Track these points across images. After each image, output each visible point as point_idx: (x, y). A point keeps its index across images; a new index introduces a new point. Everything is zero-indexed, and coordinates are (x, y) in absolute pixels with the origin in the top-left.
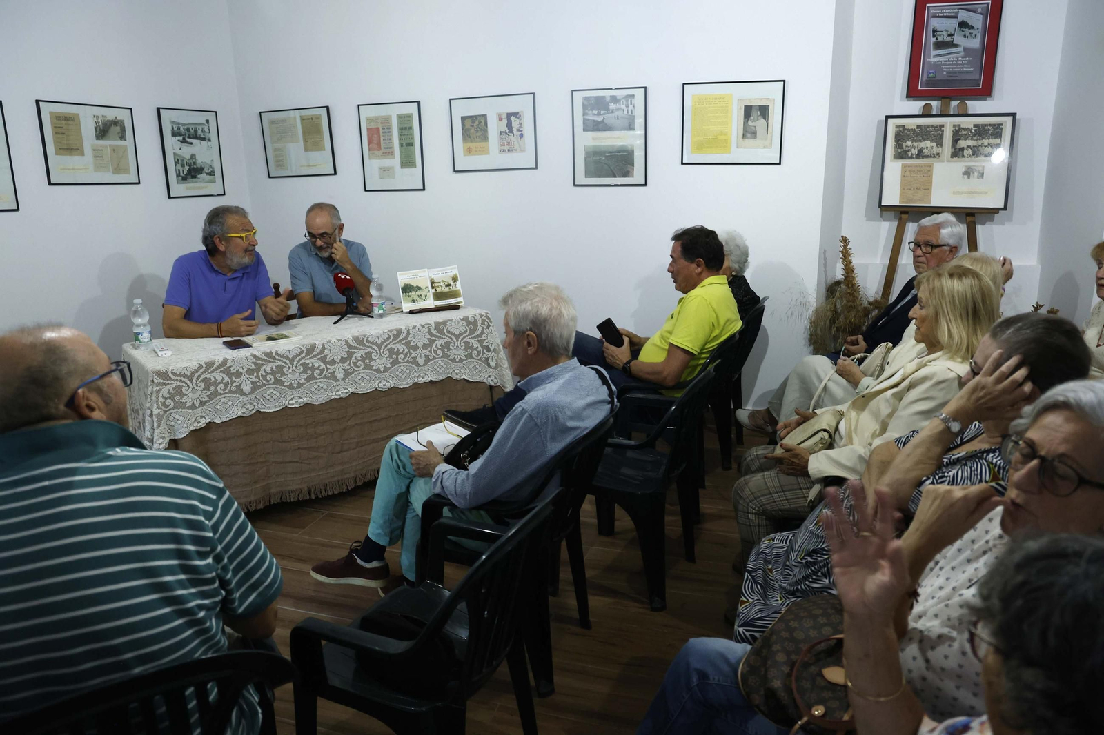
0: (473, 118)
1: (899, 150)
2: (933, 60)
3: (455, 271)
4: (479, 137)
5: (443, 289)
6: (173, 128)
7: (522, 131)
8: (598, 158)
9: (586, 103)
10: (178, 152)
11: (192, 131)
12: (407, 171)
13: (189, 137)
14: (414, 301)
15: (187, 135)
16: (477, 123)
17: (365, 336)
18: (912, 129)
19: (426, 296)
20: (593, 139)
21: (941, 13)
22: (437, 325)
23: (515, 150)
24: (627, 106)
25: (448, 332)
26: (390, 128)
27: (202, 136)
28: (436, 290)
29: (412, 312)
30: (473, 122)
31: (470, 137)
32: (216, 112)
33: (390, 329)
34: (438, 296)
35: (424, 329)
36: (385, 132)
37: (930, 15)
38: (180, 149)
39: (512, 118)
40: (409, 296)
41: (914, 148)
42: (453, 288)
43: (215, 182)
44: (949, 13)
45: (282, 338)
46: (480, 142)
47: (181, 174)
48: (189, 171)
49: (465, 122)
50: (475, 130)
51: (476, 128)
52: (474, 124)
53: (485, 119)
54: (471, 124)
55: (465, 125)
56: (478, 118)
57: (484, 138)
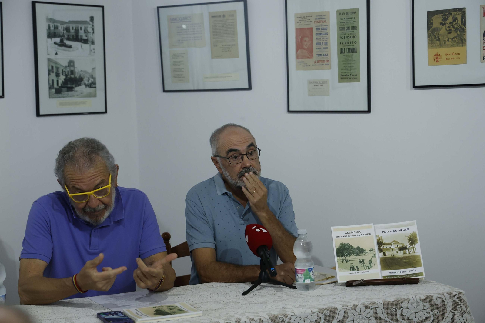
0: (445, 13)
3: (413, 229)
4: (452, 39)
5: (395, 253)
6: (49, 28)
10: (53, 57)
11: (72, 31)
12: (347, 86)
13: (68, 39)
14: (353, 268)
15: (66, 36)
16: (450, 19)
17: (286, 316)
19: (370, 262)
22: (387, 306)
25: (403, 317)
26: (326, 29)
27: (84, 38)
28: (385, 254)
29: (349, 284)
30: (446, 19)
31: (439, 40)
32: (103, 7)
33: (321, 307)
34: (388, 263)
35: (368, 311)
36: (321, 34)
38: (56, 54)
40: (347, 261)
42: (410, 253)
43: (95, 96)
45: (175, 313)
46: (453, 46)
47: (55, 86)
48: (65, 82)
49: (432, 18)
50: (447, 29)
51: (449, 27)
52: (445, 22)
53: (463, 14)
54: (442, 22)
55: (432, 24)
56: (453, 13)
57: (460, 41)
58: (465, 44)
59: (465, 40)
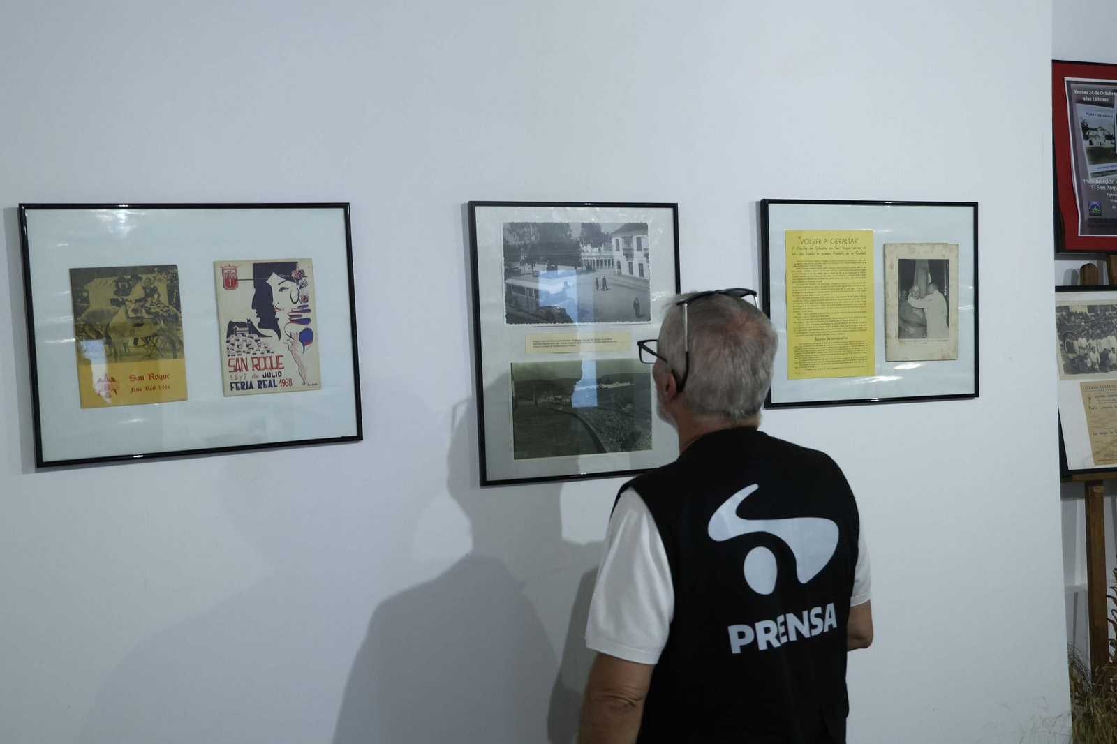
0: (125, 277)
1: (1071, 356)
2: (1093, 181)
4: (146, 340)
7: (307, 321)
8: (552, 398)
9: (513, 241)
16: (138, 292)
18: (1081, 314)
20: (537, 344)
21: (1089, 96)
23: (284, 383)
24: (629, 255)
30: (123, 290)
31: (107, 341)
37: (1074, 99)
39: (274, 280)
41: (1092, 349)
44: (1100, 96)
46: (149, 357)
49: (87, 287)
50: (132, 315)
51: (135, 311)
52: (125, 298)
53: (172, 280)
54: (116, 297)
55: (87, 300)
56: (144, 277)
57: (168, 346)
58: (182, 352)
59: (181, 343)
